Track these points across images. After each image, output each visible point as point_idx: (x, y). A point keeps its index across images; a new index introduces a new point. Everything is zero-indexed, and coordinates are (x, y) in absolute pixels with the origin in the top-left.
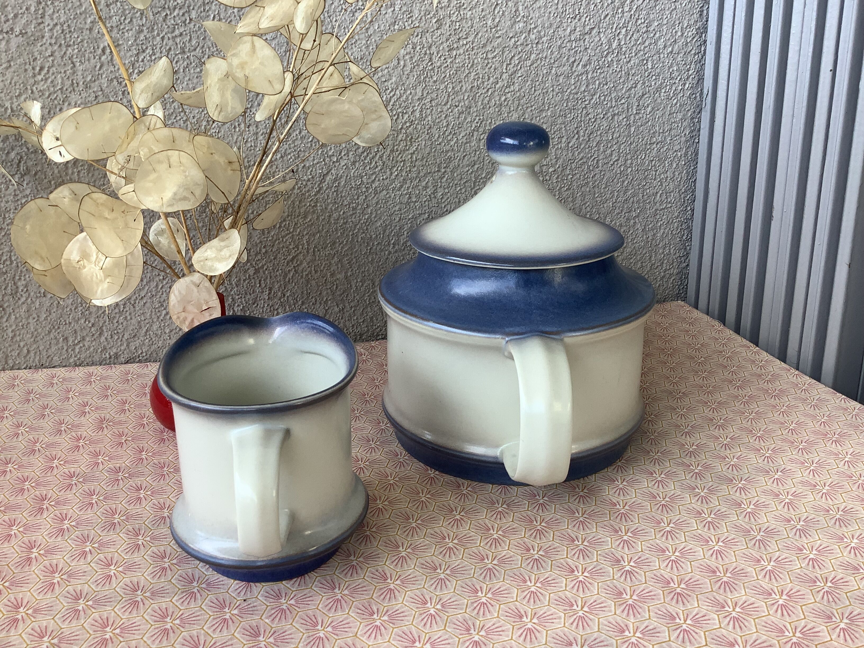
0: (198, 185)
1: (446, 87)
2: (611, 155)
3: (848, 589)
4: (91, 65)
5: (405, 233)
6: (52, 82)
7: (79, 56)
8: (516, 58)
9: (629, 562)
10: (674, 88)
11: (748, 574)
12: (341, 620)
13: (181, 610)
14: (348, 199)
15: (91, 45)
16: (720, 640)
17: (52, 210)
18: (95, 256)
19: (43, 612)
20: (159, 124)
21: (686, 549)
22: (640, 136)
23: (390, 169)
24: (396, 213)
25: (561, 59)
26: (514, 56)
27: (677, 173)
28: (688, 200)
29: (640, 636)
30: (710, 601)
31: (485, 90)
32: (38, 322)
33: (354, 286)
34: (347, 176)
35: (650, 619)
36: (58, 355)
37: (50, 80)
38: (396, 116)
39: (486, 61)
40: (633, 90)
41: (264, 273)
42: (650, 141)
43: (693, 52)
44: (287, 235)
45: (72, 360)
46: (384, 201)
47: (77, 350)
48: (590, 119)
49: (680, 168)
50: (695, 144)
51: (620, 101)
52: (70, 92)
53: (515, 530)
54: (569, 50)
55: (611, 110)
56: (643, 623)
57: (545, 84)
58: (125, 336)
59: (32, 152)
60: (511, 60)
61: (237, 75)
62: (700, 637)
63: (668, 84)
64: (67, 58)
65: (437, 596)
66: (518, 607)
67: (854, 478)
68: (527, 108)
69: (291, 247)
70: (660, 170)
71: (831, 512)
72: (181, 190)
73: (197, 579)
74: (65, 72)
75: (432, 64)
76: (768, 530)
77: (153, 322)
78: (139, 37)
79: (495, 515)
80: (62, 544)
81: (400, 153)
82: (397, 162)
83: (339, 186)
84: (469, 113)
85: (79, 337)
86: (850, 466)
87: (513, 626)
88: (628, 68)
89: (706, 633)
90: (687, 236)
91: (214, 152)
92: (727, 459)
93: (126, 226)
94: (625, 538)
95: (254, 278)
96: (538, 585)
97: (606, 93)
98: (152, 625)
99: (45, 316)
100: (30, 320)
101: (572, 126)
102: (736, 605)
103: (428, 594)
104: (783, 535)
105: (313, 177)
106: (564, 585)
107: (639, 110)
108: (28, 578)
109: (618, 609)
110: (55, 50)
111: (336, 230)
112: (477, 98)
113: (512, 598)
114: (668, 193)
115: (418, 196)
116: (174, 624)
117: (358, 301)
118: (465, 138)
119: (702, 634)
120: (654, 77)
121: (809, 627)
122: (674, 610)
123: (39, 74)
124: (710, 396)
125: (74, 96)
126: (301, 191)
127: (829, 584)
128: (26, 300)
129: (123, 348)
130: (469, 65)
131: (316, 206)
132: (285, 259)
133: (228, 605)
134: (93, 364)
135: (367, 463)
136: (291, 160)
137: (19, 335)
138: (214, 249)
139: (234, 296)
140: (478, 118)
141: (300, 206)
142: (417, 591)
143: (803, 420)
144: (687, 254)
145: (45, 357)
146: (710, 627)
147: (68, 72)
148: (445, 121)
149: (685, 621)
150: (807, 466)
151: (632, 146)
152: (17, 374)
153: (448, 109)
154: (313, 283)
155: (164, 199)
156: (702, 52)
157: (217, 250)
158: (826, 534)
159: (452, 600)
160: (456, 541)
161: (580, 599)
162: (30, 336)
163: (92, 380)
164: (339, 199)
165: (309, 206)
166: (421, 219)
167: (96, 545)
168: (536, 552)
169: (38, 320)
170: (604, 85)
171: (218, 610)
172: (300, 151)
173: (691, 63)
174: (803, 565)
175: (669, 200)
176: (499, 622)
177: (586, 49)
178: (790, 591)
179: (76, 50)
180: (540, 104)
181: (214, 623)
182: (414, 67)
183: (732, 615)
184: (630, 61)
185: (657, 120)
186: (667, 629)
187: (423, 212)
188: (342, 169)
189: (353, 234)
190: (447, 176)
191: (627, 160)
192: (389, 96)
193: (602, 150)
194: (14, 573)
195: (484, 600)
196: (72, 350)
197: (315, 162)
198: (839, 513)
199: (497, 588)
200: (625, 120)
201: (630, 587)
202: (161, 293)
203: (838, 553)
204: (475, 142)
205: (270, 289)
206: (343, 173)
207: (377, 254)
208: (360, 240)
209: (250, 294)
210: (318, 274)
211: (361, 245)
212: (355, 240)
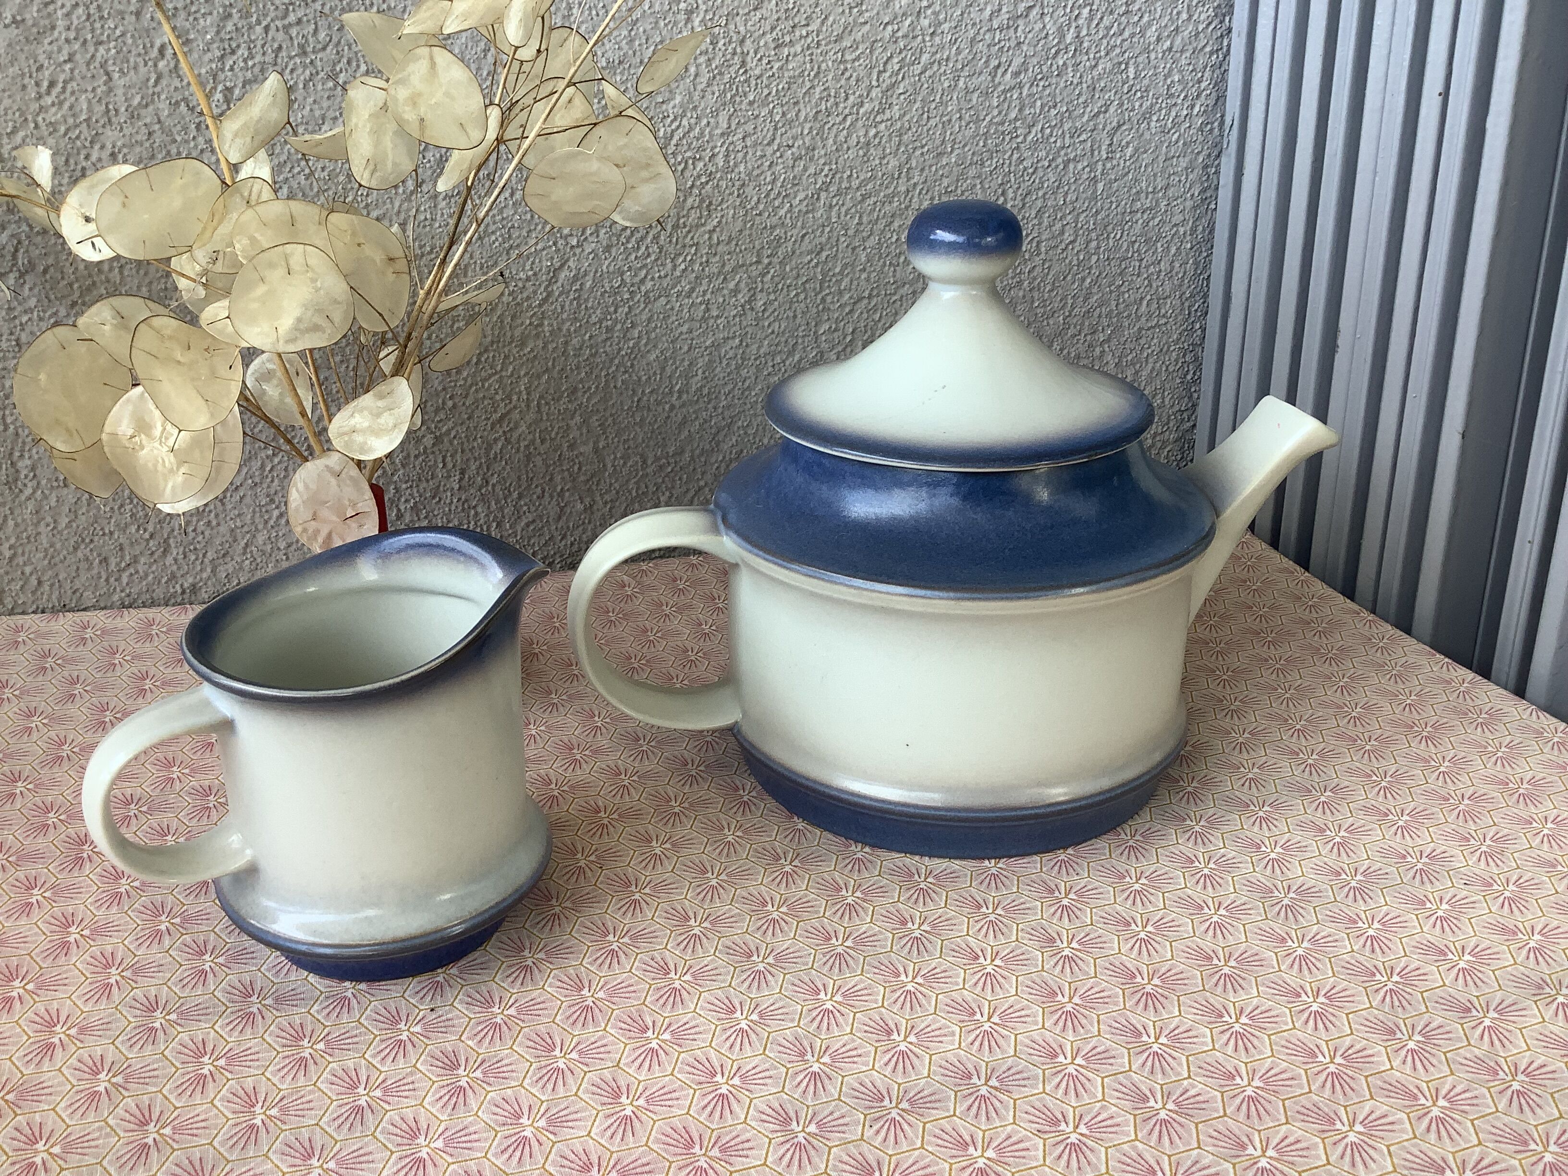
0: (339, 303)
1: (771, 112)
2: (1062, 232)
3: (1428, 985)
4: (140, 76)
5: (700, 372)
6: (71, 108)
7: (118, 62)
8: (896, 60)
9: (1069, 943)
10: (1173, 114)
11: (1263, 963)
12: (593, 1040)
13: (326, 1027)
14: (598, 312)
15: (140, 42)
16: (1212, 1069)
17: (83, 347)
18: (159, 428)
19: (95, 1033)
20: (267, 193)
21: (1164, 921)
22: (1114, 199)
23: (673, 260)
24: (683, 337)
25: (975, 62)
26: (891, 56)
27: (1177, 265)
28: (1196, 311)
29: (1083, 1063)
30: (1200, 1007)
31: (841, 118)
32: (55, 532)
33: (609, 465)
34: (596, 272)
35: (1099, 1035)
36: (92, 589)
37: (66, 105)
38: (683, 165)
39: (842, 67)
40: (1102, 116)
41: (451, 443)
42: (1131, 207)
43: (1208, 49)
44: (490, 376)
45: (116, 598)
46: (661, 316)
47: (125, 580)
48: (1025, 169)
49: (1184, 254)
50: (1209, 212)
51: (1079, 136)
52: (104, 126)
53: (884, 889)
54: (989, 46)
55: (1062, 153)
56: (1089, 1043)
57: (947, 106)
58: (209, 554)
59: (38, 233)
60: (885, 63)
61: (406, 116)
62: (1180, 1064)
63: (1164, 105)
64: (97, 64)
65: (752, 999)
66: (886, 1017)
67: (1452, 801)
68: (915, 149)
69: (498, 397)
70: (1148, 258)
71: (1410, 859)
72: (309, 313)
74: (94, 90)
75: (746, 71)
76: (1303, 888)
77: (257, 529)
78: (224, 27)
79: (850, 866)
80: (119, 919)
81: (689, 232)
82: (684, 246)
83: (581, 289)
84: (811, 159)
85: (128, 558)
86: (1448, 780)
87: (876, 1048)
88: (1093, 78)
89: (1191, 1058)
90: (1194, 373)
91: (362, 241)
92: (1242, 769)
93: (214, 375)
94: (1065, 902)
95: (433, 453)
96: (919, 980)
97: (1053, 123)
98: (278, 1053)
99: (67, 520)
100: (42, 528)
101: (994, 182)
102: (1241, 1013)
103: (737, 997)
104: (1328, 897)
105: (535, 274)
106: (961, 980)
107: (1112, 152)
108: (65, 976)
109: (1049, 1019)
110: (76, 52)
111: (578, 368)
112: (826, 131)
113: (876, 1001)
114: (1161, 300)
115: (722, 307)
116: (316, 1050)
117: (618, 493)
118: (805, 203)
119: (1184, 1059)
120: (1139, 94)
121: (1358, 1047)
122: (1139, 1021)
123: (48, 93)
124: (1220, 658)
125: (110, 133)
126: (514, 299)
127: (1396, 978)
128: (34, 492)
129: (205, 575)
130: (812, 74)
131: (541, 325)
132: (488, 419)
133: (404, 1018)
134: (153, 604)
135: (635, 778)
136: (497, 244)
137: (23, 554)
138: (366, 413)
139: (399, 484)
140: (827, 168)
141: (514, 324)
142: (719, 991)
143: (1375, 701)
144: (1193, 406)
145: (69, 592)
146: (1196, 1048)
147: (99, 91)
148: (769, 173)
149: (1157, 1039)
150: (1375, 781)
151: (1099, 217)
152: (21, 622)
153: (775, 152)
154: (538, 460)
155: (279, 330)
156: (1225, 49)
157: (371, 414)
158: (1397, 895)
159: (776, 1006)
160: (784, 909)
161: (987, 1003)
162: (42, 555)
163: (153, 632)
164: (583, 313)
165: (530, 324)
166: (728, 348)
167: (177, 920)
168: (916, 926)
169: (54, 528)
170: (1050, 108)
171: (387, 1026)
172: (513, 227)
173: (1205, 67)
174: (1355, 948)
175: (1163, 311)
176: (853, 1041)
177: (1019, 43)
178: (1332, 989)
179: (113, 51)
180: (938, 142)
181: (381, 1048)
182: (714, 77)
183: (1234, 1030)
184: (1096, 66)
185: (1143, 169)
186: (1126, 1051)
187: (731, 335)
188: (587, 259)
189: (608, 374)
190: (772, 271)
191: (1091, 241)
192: (669, 130)
193: (1046, 223)
194: (41, 968)
195: (828, 1005)
196: (116, 580)
197: (539, 247)
198: (1423, 860)
199: (850, 986)
200: (1088, 169)
201: (1070, 983)
202: (269, 480)
203: (1414, 927)
204: (821, 211)
205: (463, 472)
206: (589, 265)
207: (649, 410)
208: (619, 384)
209: (428, 481)
210: (547, 444)
211: (621, 394)
212: (612, 385)
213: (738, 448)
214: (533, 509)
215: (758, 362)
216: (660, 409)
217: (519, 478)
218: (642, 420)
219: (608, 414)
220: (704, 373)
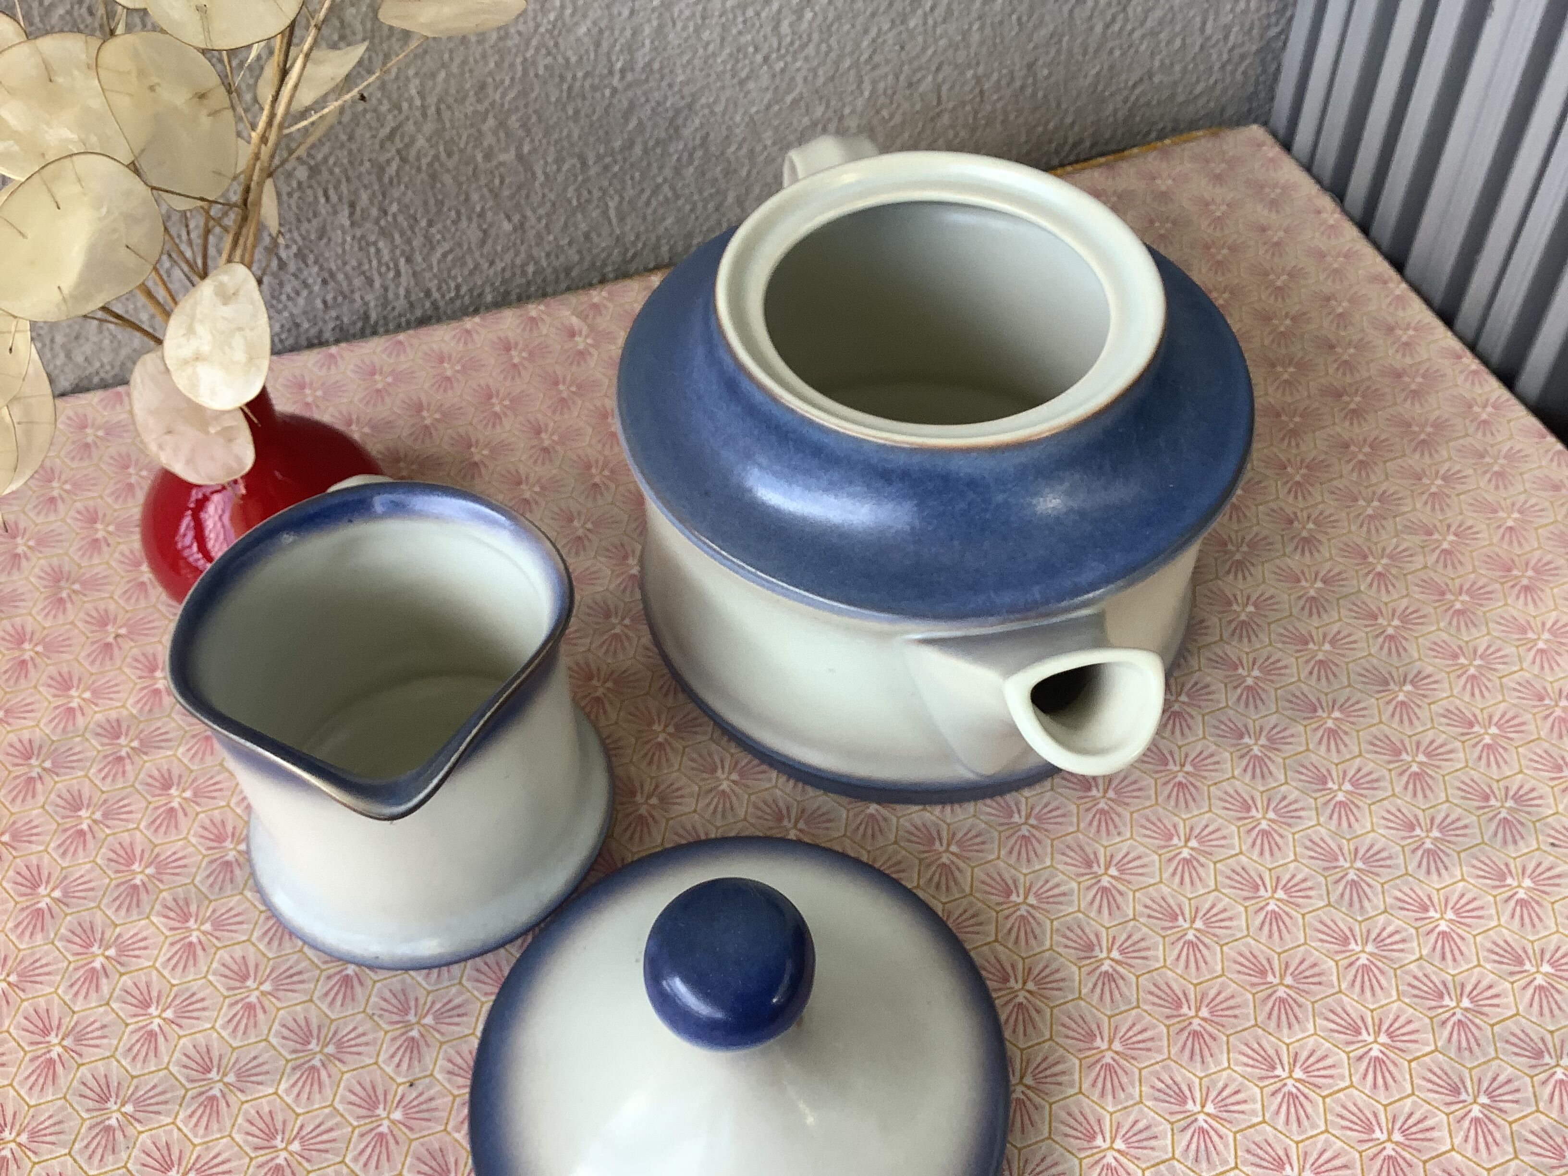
3: (1500, 1014)
5: (647, 42)
9: (1109, 951)
11: (1322, 979)
13: (297, 1115)
16: (1261, 1153)
19: (48, 1139)
21: (1215, 910)
29: (1123, 1147)
30: (1250, 1052)
35: (1141, 1102)
56: (1129, 1114)
62: (1226, 1146)
67: (1547, 701)
71: (1493, 801)
73: (315, 1032)
76: (1371, 852)
80: (47, 953)
86: (1546, 665)
89: (1238, 1136)
92: (1311, 645)
94: (1105, 881)
95: (310, 187)
98: (252, 1159)
102: (1295, 1062)
104: (1398, 867)
109: (1087, 1079)
111: (484, 56)
116: (292, 1151)
117: (554, 205)
119: (1230, 1138)
121: (1418, 1115)
122: (1184, 1077)
124: (1293, 443)
127: (1466, 1002)
133: (381, 1098)
143: (1471, 522)
146: (1245, 1121)
149: (1203, 1106)
150: (1462, 665)
154: (447, 179)
158: (1476, 862)
167: (112, 952)
171: (365, 1112)
178: (1395, 1020)
181: (362, 1145)
183: (1286, 1089)
186: (1169, 1126)
189: (525, 60)
198: (1507, 805)
201: (1110, 1017)
203: (1492, 918)
205: (352, 205)
207: (584, 98)
208: (541, 71)
209: (309, 221)
210: (456, 157)
211: (545, 83)
212: (532, 74)
213: (703, 132)
214: (448, 236)
215: (724, 19)
216: (598, 95)
217: (426, 203)
218: (577, 112)
219: (530, 111)
220: (652, 42)
